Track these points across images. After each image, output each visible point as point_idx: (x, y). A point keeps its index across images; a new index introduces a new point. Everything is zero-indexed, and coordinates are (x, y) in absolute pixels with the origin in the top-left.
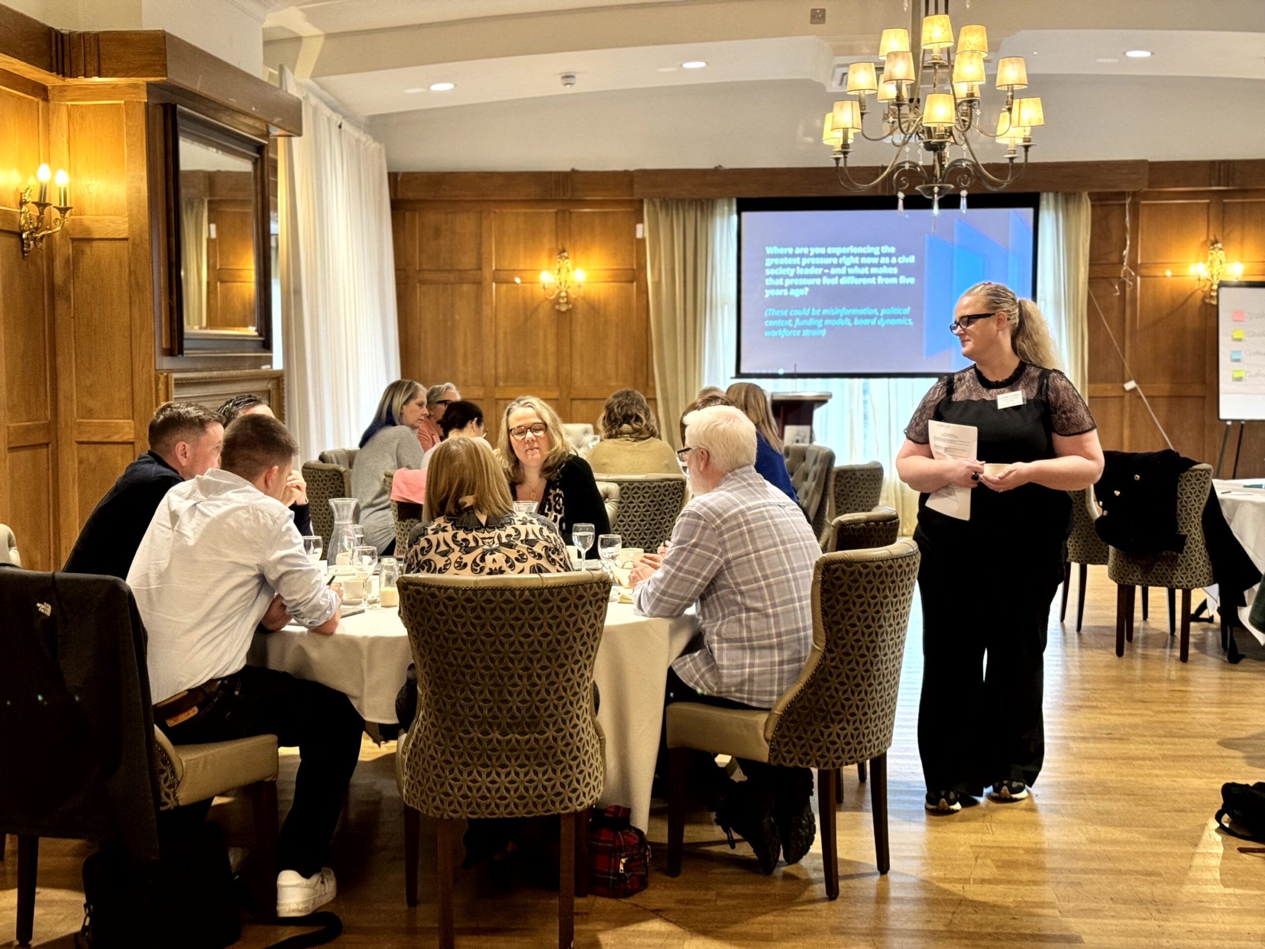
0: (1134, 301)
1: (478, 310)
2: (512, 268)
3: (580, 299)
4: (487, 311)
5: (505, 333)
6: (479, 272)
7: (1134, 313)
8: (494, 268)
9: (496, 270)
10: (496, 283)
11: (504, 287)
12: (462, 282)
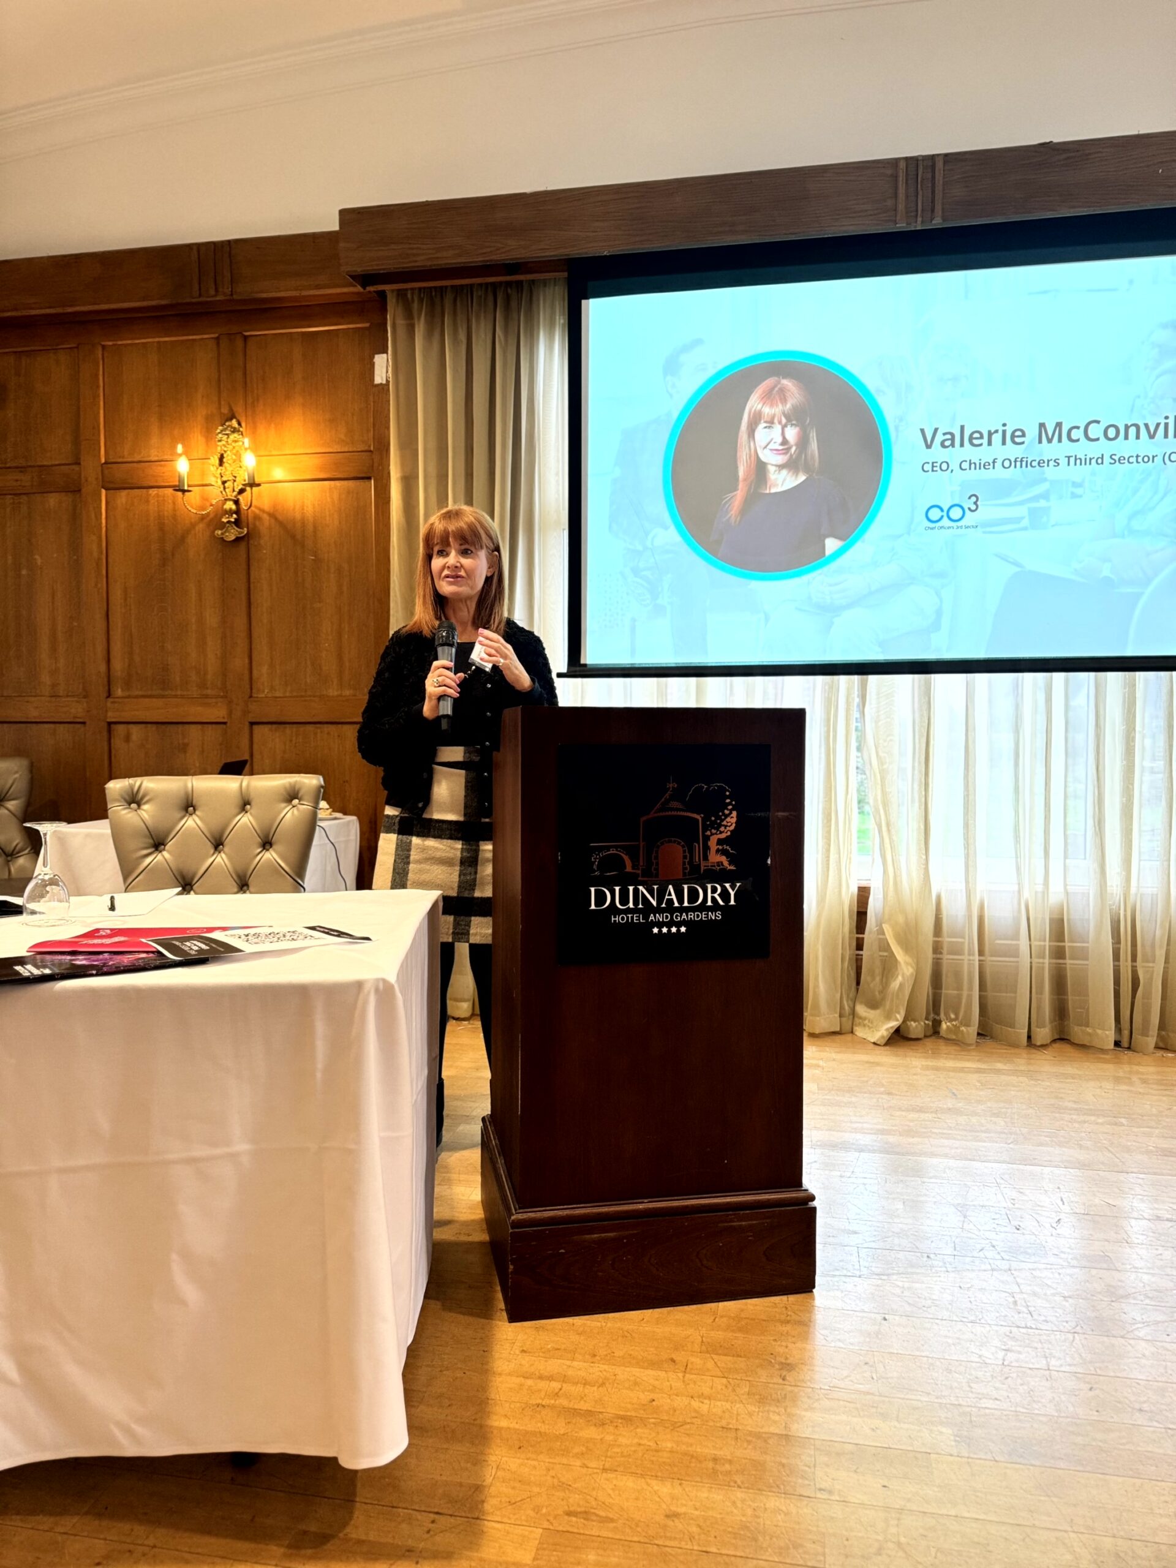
1: (75, 546)
2: (137, 458)
3: (265, 517)
4: (92, 545)
5: (125, 591)
6: (76, 468)
8: (103, 461)
9: (106, 463)
10: (106, 489)
11: (123, 497)
12: (45, 488)
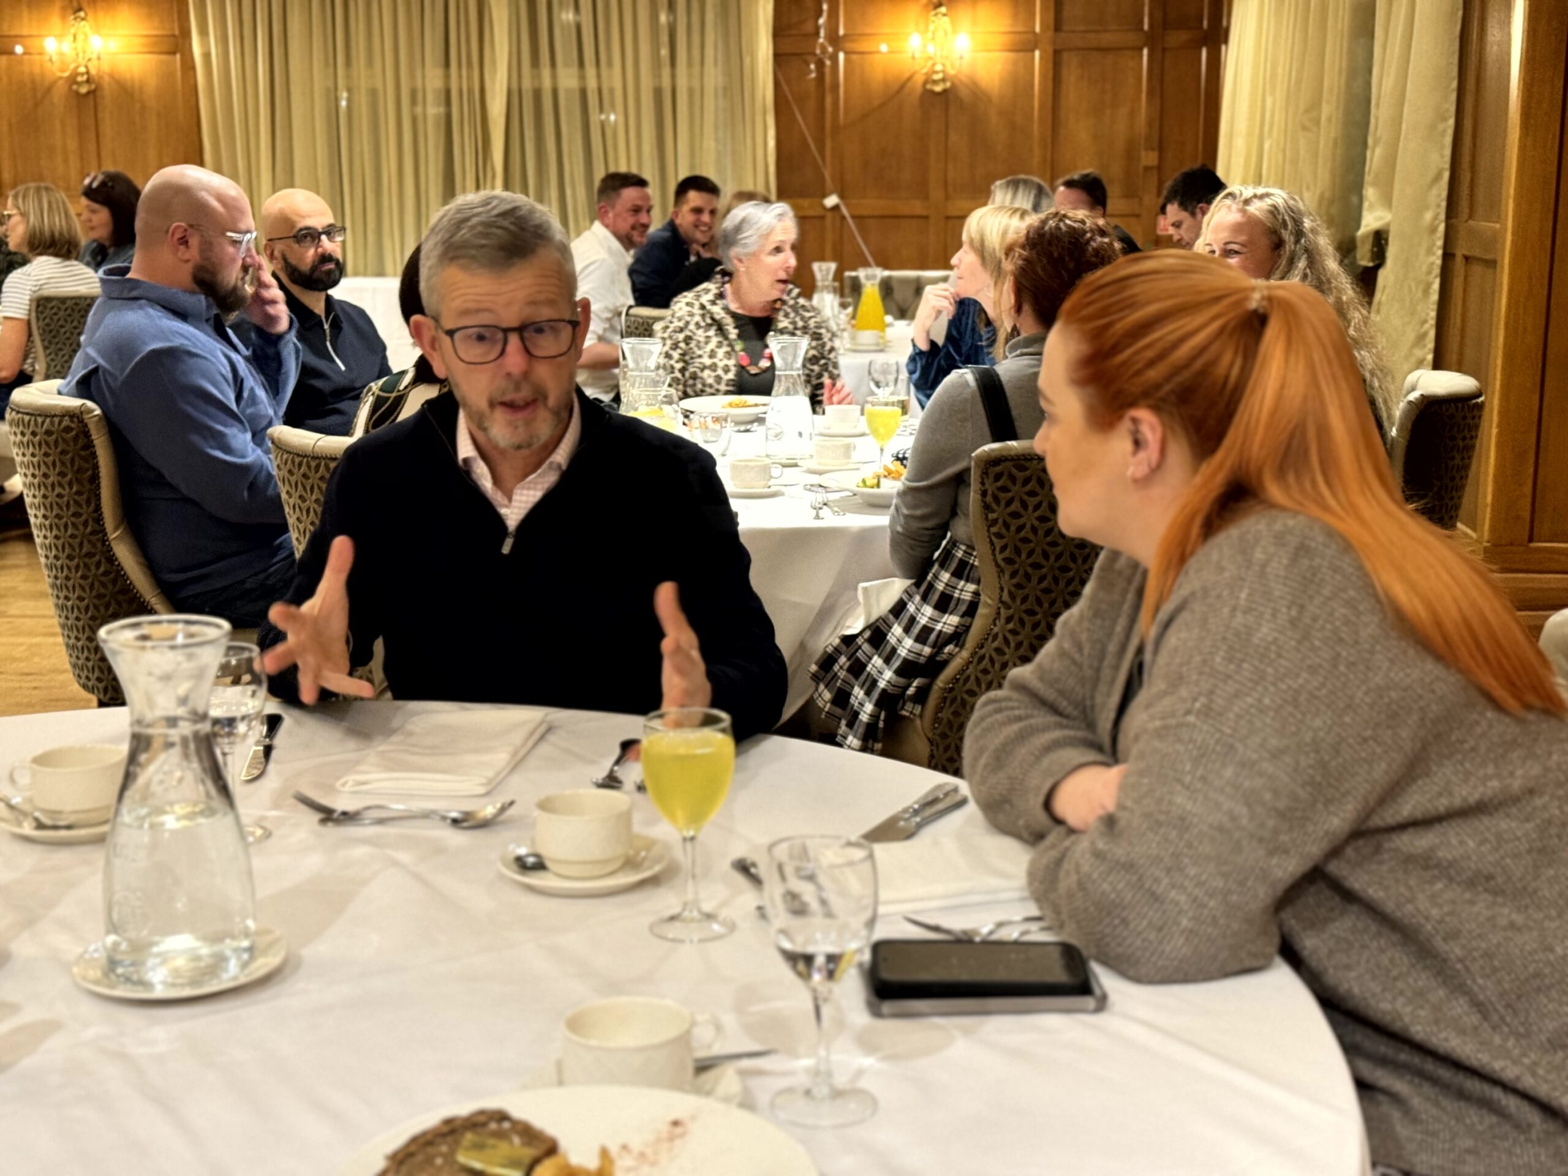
0: (835, 86)
7: (836, 103)
